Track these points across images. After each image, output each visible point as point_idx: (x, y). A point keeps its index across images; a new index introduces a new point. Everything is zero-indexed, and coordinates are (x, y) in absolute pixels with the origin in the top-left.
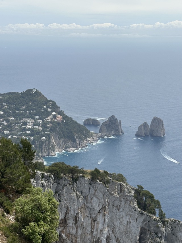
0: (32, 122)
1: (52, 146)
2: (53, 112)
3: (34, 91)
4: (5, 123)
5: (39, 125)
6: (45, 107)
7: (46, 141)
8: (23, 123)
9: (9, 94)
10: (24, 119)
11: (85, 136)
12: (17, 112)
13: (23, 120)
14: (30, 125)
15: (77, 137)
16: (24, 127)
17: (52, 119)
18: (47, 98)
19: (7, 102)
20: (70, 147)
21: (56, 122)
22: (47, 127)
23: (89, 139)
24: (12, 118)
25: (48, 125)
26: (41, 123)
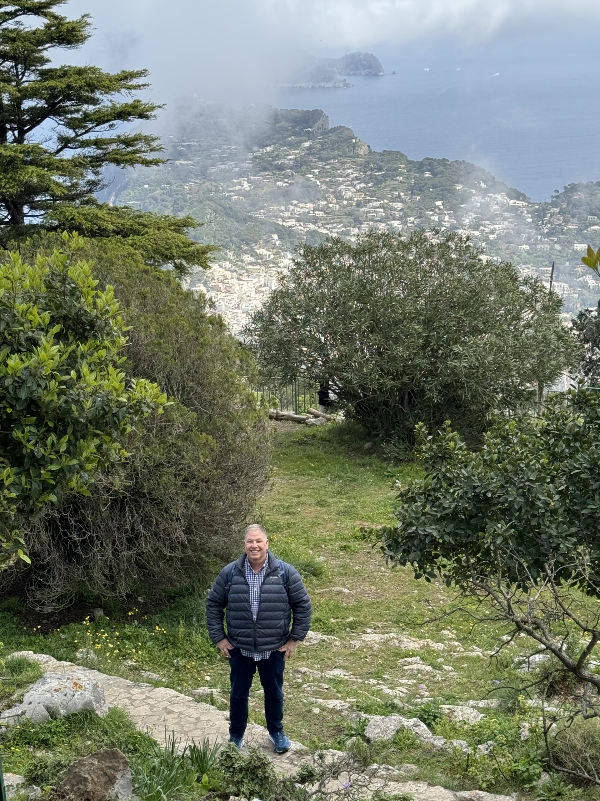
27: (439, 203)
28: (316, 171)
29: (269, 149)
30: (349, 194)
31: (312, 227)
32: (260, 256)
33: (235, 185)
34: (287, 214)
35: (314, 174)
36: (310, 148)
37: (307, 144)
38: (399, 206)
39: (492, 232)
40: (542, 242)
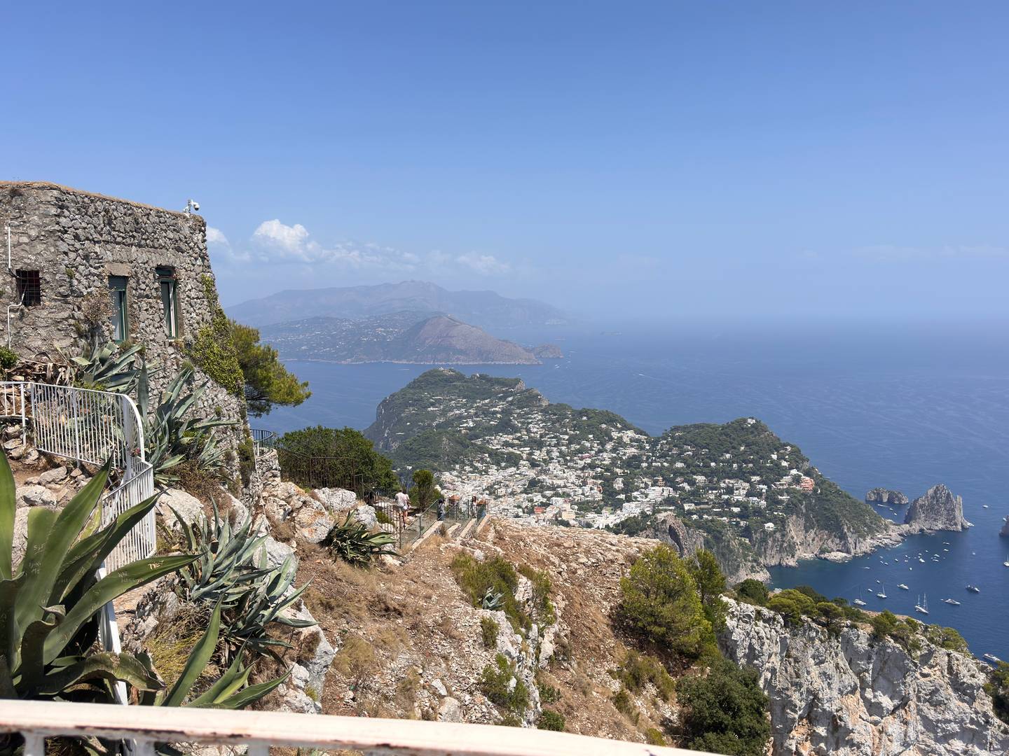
0: (744, 489)
1: (789, 545)
2: (793, 469)
3: (751, 421)
4: (687, 487)
5: (759, 495)
6: (774, 457)
7: (775, 532)
8: (723, 488)
9: (697, 426)
10: (727, 481)
11: (869, 528)
12: (713, 464)
13: (724, 482)
14: (740, 495)
15: (849, 529)
16: (726, 497)
17: (790, 484)
19: (693, 443)
20: (832, 550)
21: (799, 491)
23: (881, 537)
24: (700, 479)
25: (780, 497)
26: (764, 491)
27: (591, 436)
28: (516, 415)
29: (486, 401)
30: (535, 430)
31: (511, 449)
32: (476, 468)
33: (464, 423)
35: (514, 416)
36: (512, 402)
38: (567, 437)
39: (624, 455)
40: (655, 461)
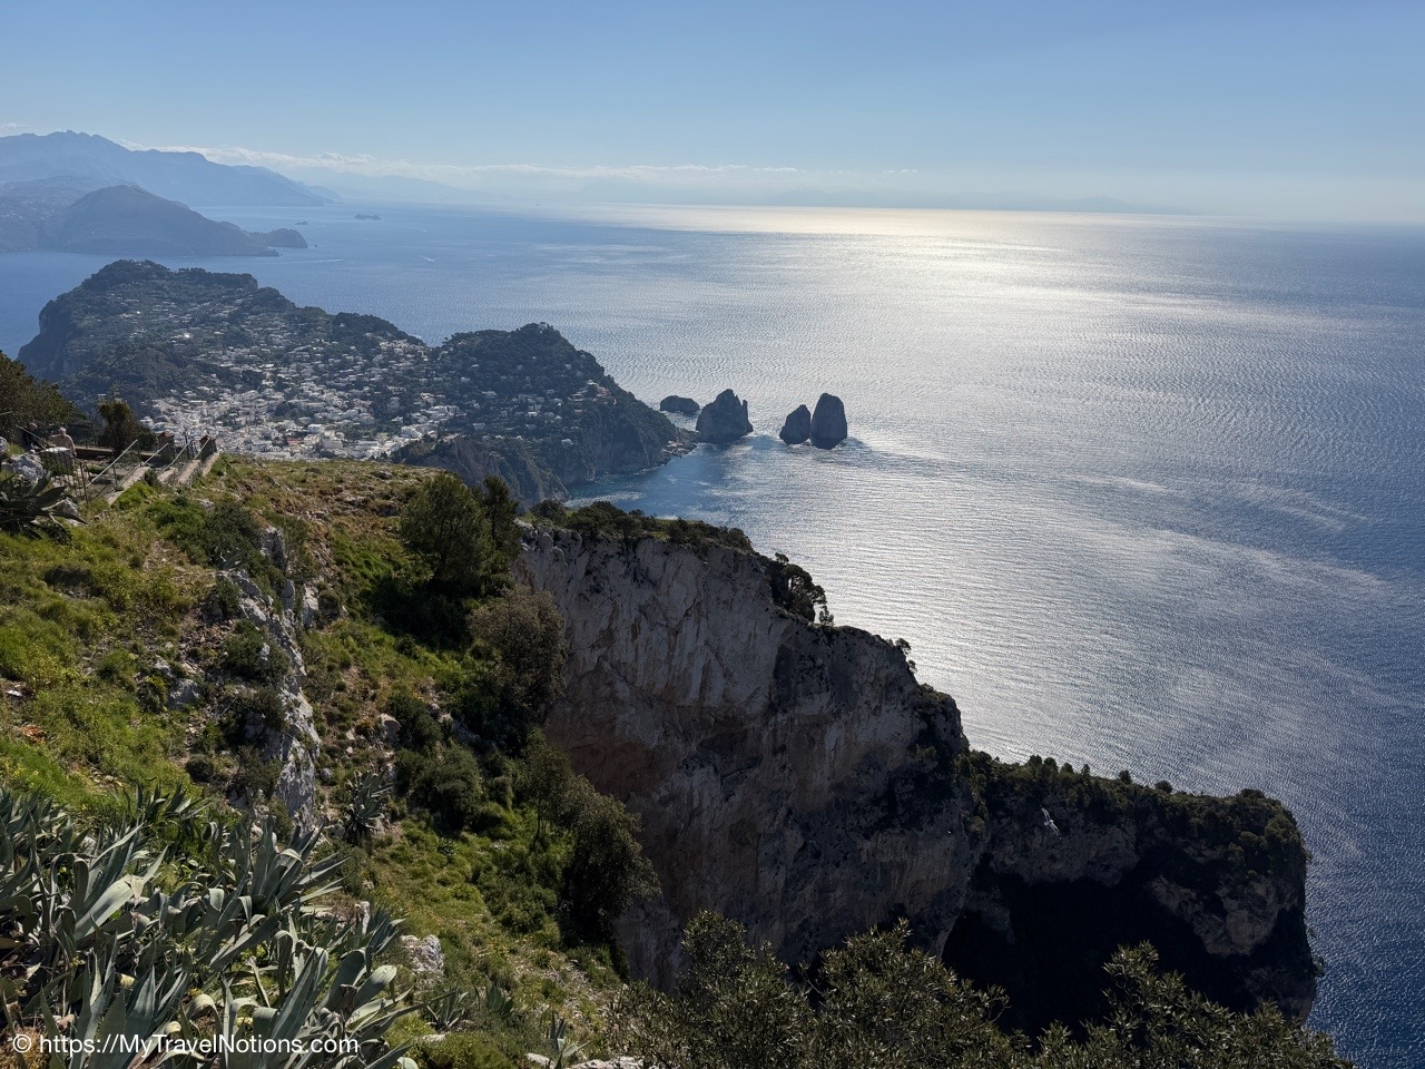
0: (538, 403)
2: (587, 380)
3: (543, 327)
4: (476, 405)
5: (555, 410)
6: (569, 367)
8: (517, 404)
9: (482, 333)
10: (520, 395)
11: (664, 437)
12: (503, 377)
13: (517, 397)
14: (534, 410)
15: (644, 439)
16: (520, 413)
17: (585, 395)
18: (572, 347)
19: (479, 353)
20: (629, 462)
21: (595, 403)
22: (575, 417)
23: (674, 445)
24: (491, 393)
25: (576, 411)
26: (560, 404)
27: (353, 348)
28: (249, 323)
29: (206, 305)
30: (278, 341)
31: (246, 366)
32: (202, 392)
33: (177, 334)
34: (224, 357)
35: (247, 325)
36: (242, 304)
37: (239, 301)
38: (321, 349)
39: (398, 369)
40: (438, 376)
